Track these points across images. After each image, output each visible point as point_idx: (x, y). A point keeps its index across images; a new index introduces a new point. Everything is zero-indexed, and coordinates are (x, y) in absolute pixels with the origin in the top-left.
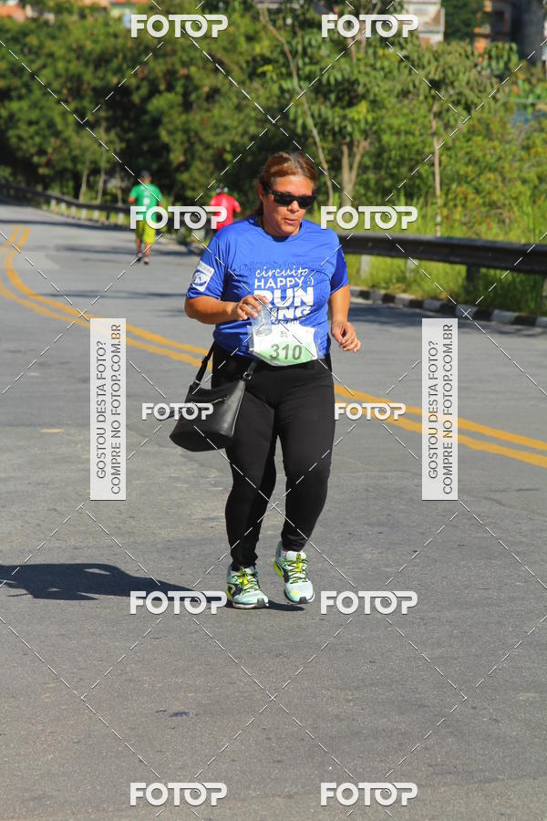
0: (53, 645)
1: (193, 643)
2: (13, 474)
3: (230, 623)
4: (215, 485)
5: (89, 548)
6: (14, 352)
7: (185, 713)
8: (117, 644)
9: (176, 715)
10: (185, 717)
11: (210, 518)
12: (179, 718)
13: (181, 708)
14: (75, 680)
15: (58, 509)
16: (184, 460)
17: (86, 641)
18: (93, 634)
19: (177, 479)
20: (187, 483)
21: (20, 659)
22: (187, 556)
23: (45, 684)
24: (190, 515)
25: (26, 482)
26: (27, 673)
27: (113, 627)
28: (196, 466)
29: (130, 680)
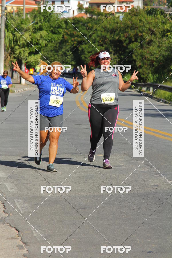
0: (106, 228)
1: (153, 228)
2: (88, 170)
3: (165, 221)
4: (156, 174)
5: (116, 195)
6: (86, 128)
7: (152, 252)
8: (127, 228)
9: (149, 252)
10: (152, 253)
11: (155, 185)
12: (150, 253)
13: (151, 250)
14: (114, 240)
15: (104, 181)
16: (145, 165)
17: (117, 227)
18: (119, 224)
19: (143, 172)
20: (147, 173)
21: (96, 232)
22: (149, 198)
23: (104, 241)
24: (149, 184)
25: (93, 172)
26: (98, 237)
27: (125, 222)
28: (149, 167)
29: (133, 240)
